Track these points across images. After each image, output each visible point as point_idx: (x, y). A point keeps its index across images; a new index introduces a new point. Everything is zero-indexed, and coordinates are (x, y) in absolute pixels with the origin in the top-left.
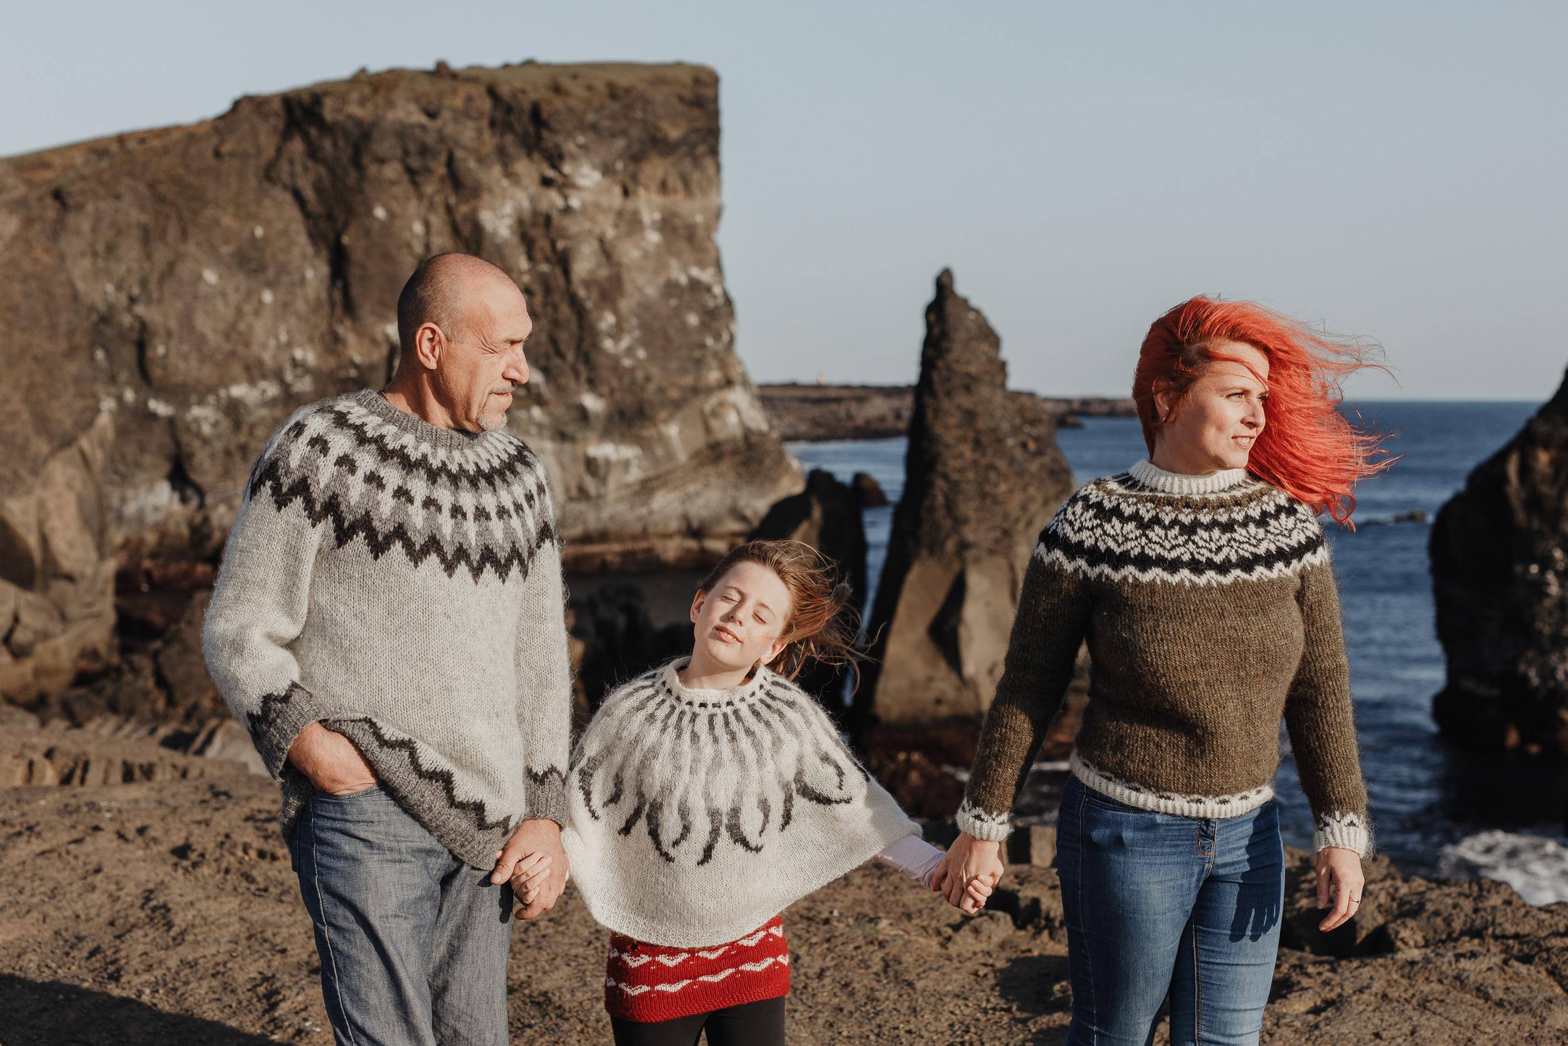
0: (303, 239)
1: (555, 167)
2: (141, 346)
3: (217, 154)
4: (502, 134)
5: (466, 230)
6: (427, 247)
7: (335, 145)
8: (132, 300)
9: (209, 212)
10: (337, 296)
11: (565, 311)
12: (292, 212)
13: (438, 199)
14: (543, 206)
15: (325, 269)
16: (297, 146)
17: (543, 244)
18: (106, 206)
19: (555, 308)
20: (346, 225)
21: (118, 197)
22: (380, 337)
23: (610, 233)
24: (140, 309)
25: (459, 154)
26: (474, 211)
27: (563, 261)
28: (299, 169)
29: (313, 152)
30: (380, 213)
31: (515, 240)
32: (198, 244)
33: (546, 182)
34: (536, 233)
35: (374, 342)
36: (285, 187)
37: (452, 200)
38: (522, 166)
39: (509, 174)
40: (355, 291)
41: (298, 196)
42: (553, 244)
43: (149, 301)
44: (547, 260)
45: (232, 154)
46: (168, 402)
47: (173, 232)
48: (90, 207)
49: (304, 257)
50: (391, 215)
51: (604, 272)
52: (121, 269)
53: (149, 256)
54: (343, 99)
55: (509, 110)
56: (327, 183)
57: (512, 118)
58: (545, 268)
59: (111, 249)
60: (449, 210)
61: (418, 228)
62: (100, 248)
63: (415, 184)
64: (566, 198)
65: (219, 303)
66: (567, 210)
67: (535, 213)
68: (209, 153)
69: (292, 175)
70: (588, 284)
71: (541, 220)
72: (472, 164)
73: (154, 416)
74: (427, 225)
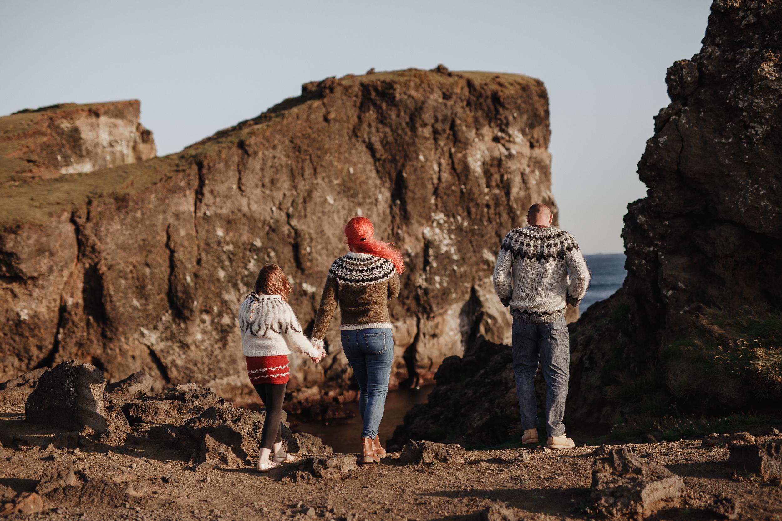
0: (374, 174)
1: (502, 130)
2: (296, 248)
3: (326, 119)
4: (476, 110)
5: (459, 168)
6: (439, 179)
7: (398, 116)
8: (289, 216)
9: (327, 157)
10: (396, 210)
11: (505, 216)
12: (366, 157)
13: (445, 149)
14: (496, 154)
15: (388, 194)
16: (371, 115)
17: (496, 177)
18: (269, 153)
19: (500, 215)
20: (403, 166)
21: (274, 147)
22: (420, 236)
23: (527, 170)
24: (294, 222)
25: (458, 122)
26: (465, 156)
27: (506, 187)
28: (373, 130)
29: (382, 120)
30: (421, 158)
31: (482, 174)
32: (323, 179)
33: (496, 139)
34: (493, 170)
35: (417, 239)
36: (364, 142)
37: (453, 150)
38: (486, 131)
39: (479, 135)
40: (409, 207)
41: (370, 147)
42: (502, 176)
43: (299, 217)
44: (498, 186)
45: (335, 120)
46: (312, 284)
47: (308, 172)
48: (260, 154)
49: (376, 186)
50: (426, 160)
51: (522, 193)
52: (279, 196)
53: (295, 187)
54: (406, 85)
55: (480, 95)
56: (390, 139)
57: (481, 100)
58: (497, 191)
59: (273, 182)
60: (451, 156)
61: (436, 167)
62: (267, 181)
63: (436, 139)
64: (508, 149)
65: (335, 216)
66: (510, 156)
67: (493, 159)
68: (321, 119)
69: (369, 133)
70: (517, 200)
71: (496, 162)
72: (464, 128)
73: (305, 293)
74: (440, 165)
